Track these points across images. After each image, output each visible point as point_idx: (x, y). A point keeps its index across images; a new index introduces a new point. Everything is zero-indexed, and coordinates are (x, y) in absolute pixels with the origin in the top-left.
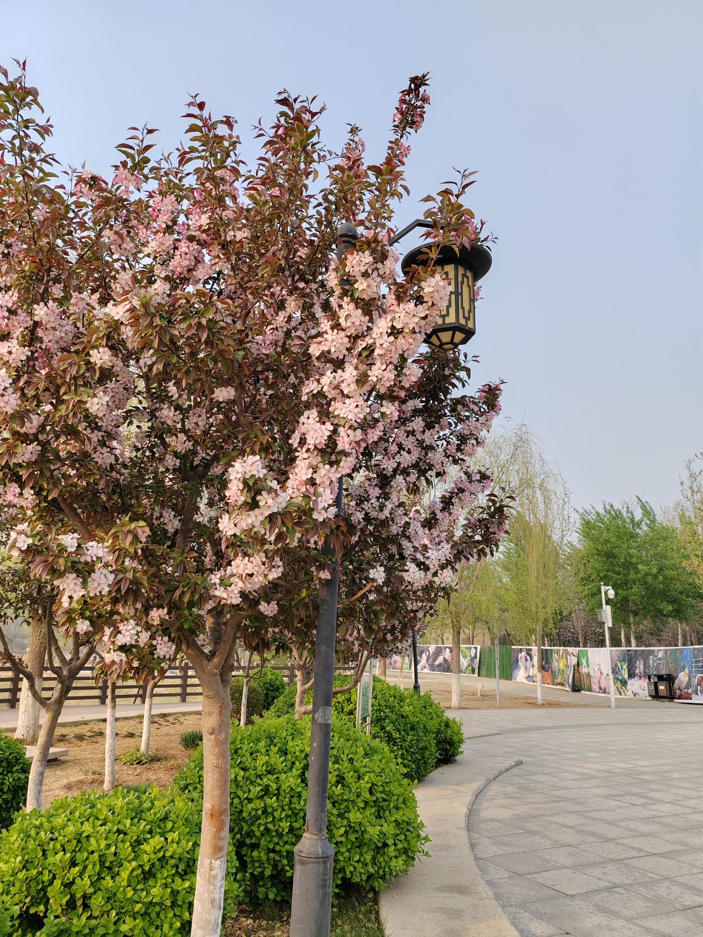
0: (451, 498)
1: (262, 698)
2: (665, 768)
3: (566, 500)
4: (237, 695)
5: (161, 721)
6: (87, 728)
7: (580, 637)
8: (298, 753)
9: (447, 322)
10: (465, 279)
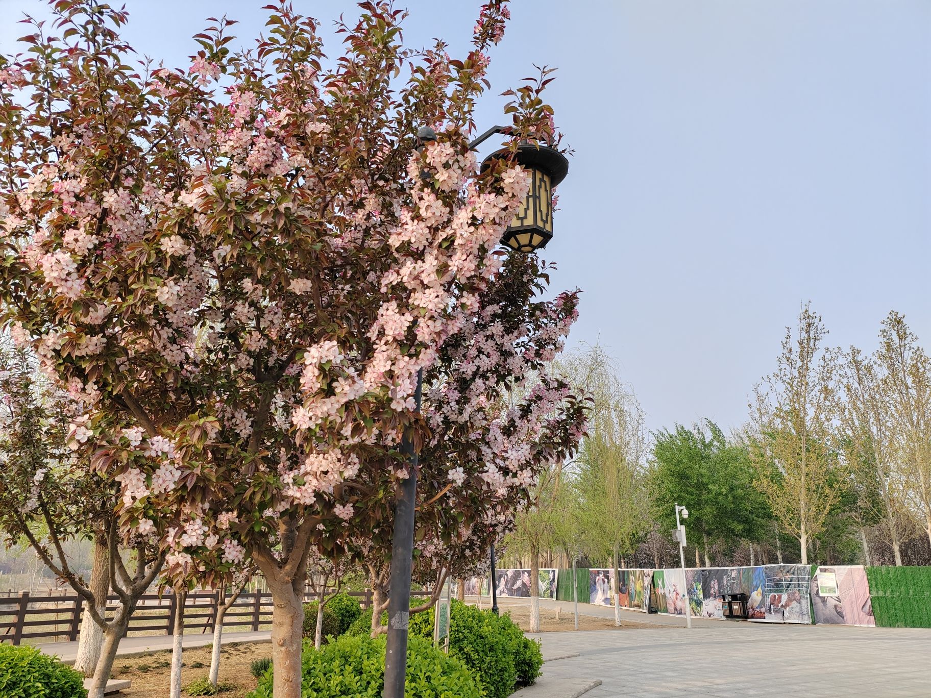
0: (529, 405)
1: (337, 623)
2: (741, 685)
3: (640, 421)
4: (311, 621)
5: (232, 650)
6: (152, 659)
7: (656, 559)
8: (373, 672)
9: (525, 224)
10: (543, 184)
